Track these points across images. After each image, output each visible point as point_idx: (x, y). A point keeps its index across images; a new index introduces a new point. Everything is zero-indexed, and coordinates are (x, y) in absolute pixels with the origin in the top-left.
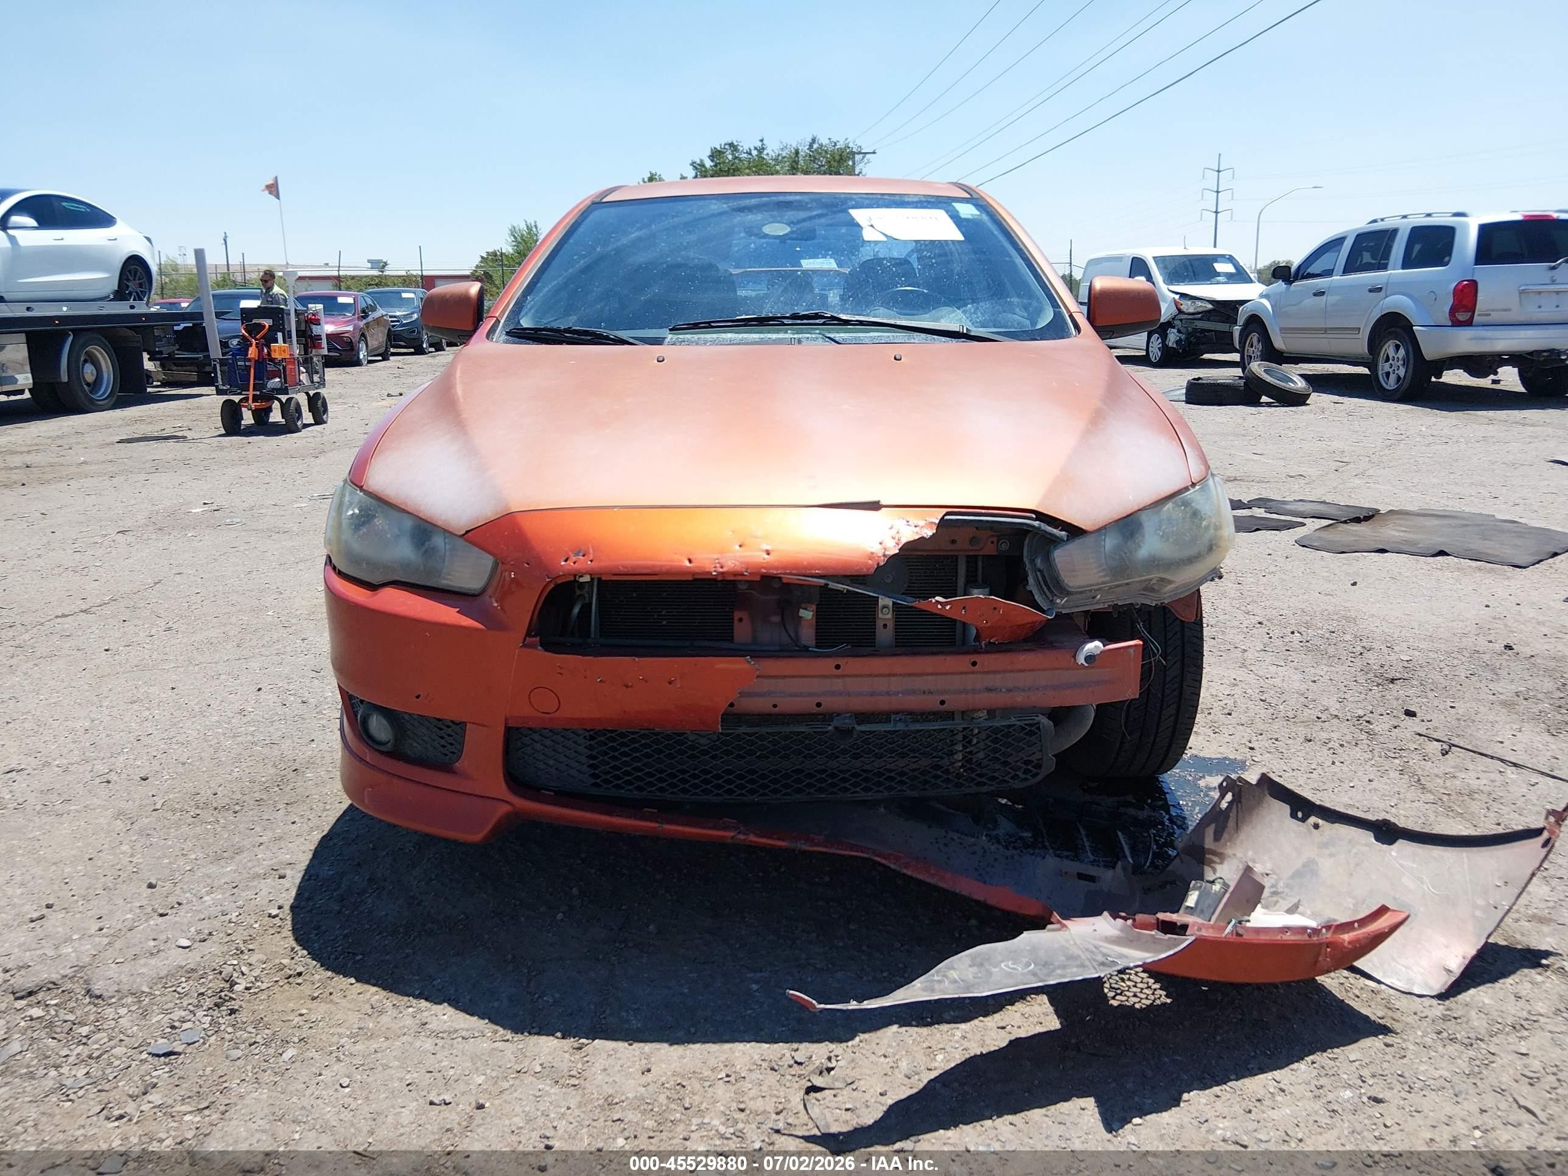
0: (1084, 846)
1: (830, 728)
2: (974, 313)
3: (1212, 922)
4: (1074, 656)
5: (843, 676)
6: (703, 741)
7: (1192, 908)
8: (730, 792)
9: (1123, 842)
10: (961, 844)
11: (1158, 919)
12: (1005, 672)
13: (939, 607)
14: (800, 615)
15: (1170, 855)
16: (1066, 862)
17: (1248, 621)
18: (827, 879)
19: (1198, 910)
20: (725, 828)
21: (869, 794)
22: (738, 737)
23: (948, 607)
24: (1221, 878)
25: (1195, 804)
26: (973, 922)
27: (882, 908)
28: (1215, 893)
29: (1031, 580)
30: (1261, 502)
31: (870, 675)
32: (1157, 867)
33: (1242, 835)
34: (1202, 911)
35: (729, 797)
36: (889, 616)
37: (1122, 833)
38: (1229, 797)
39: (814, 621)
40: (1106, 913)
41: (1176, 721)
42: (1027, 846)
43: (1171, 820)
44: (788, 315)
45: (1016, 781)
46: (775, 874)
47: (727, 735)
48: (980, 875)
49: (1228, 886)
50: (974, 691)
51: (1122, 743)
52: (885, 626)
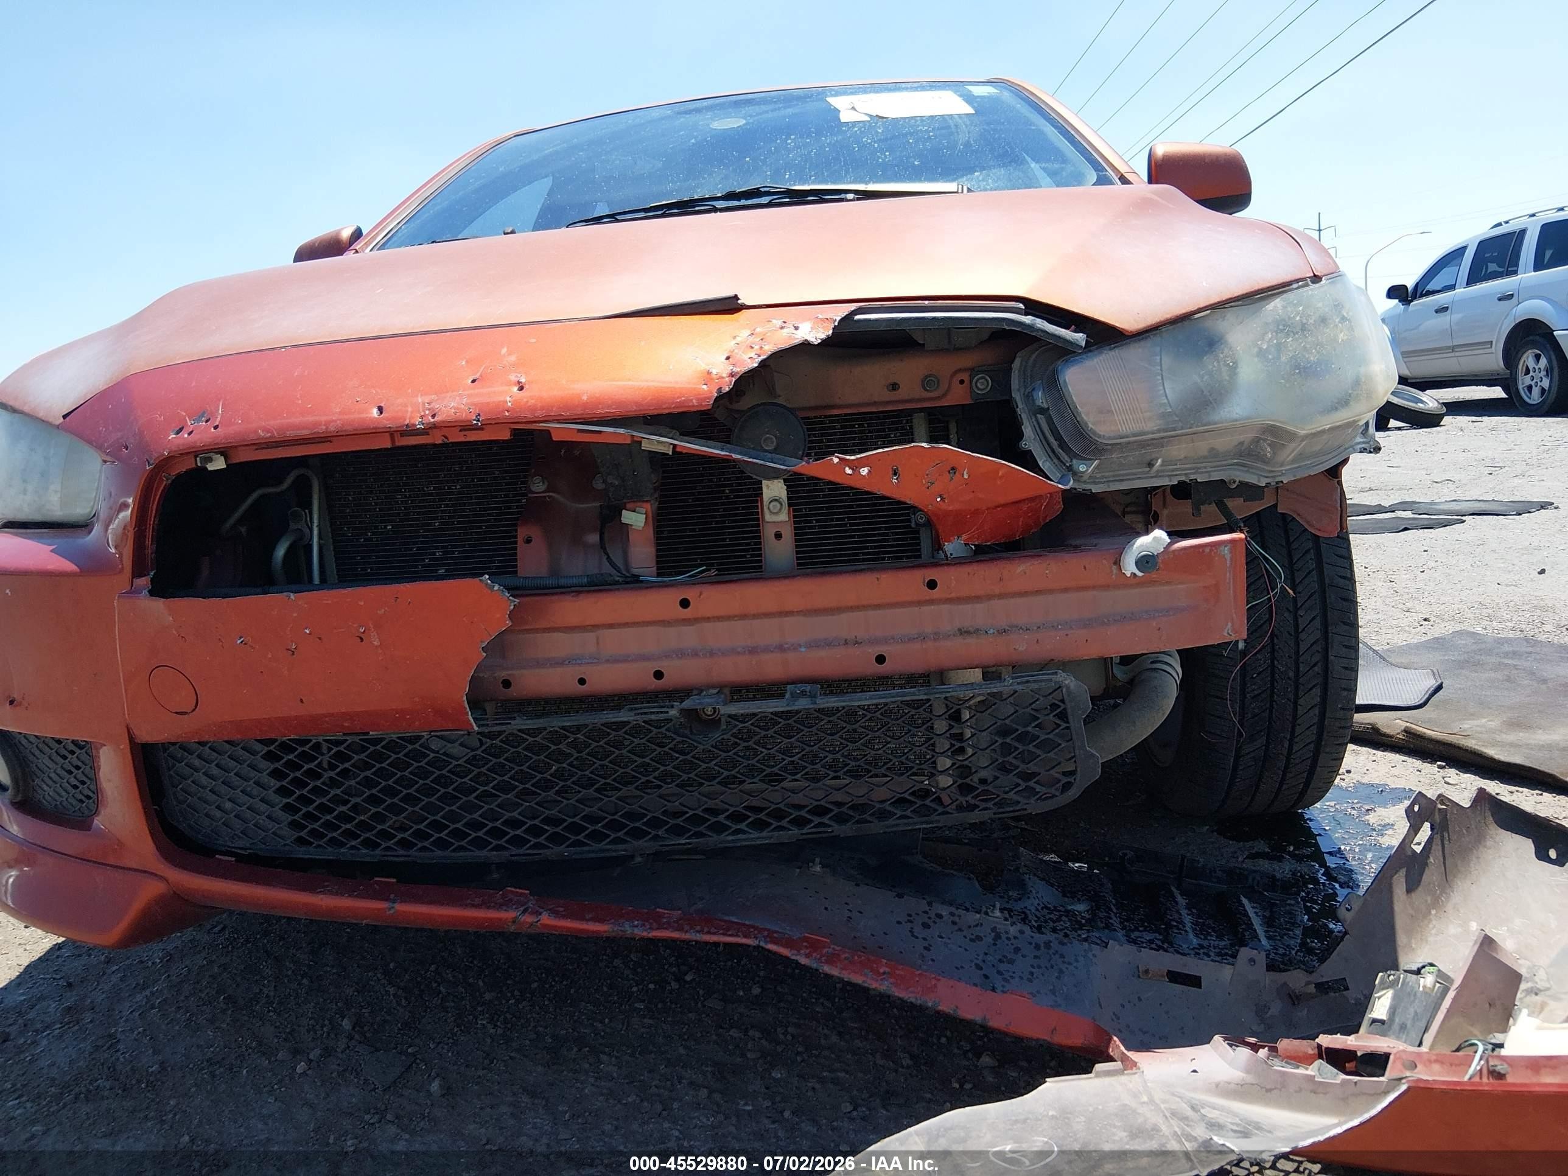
0: (1182, 923)
1: (673, 712)
2: (983, 180)
3: (1425, 1049)
4: (1117, 562)
5: (696, 620)
6: (455, 750)
7: (1382, 1022)
8: (518, 841)
9: (1251, 914)
10: (954, 923)
11: (1319, 1046)
12: (990, 597)
13: (848, 471)
14: (624, 520)
15: (1331, 931)
16: (1146, 953)
17: (1410, 619)
18: (756, 991)
19: (1396, 1027)
20: (506, 904)
21: (764, 834)
22: (513, 740)
23: (864, 471)
24: (1432, 965)
25: (1364, 849)
26: (986, 1060)
27: (834, 1039)
28: (1426, 993)
29: (1028, 430)
30: (1404, 506)
31: (744, 617)
32: (1310, 951)
33: (1456, 897)
34: (1403, 1027)
35: (521, 851)
36: (784, 516)
37: (1250, 900)
38: (1425, 831)
39: (650, 532)
40: (1217, 1039)
41: (1323, 715)
42: (1078, 926)
43: (1328, 873)
44: (720, 195)
45: (1032, 801)
46: (675, 985)
47: (491, 736)
48: (986, 977)
49: (1450, 980)
50: (937, 636)
51: (1237, 757)
52: (778, 536)
